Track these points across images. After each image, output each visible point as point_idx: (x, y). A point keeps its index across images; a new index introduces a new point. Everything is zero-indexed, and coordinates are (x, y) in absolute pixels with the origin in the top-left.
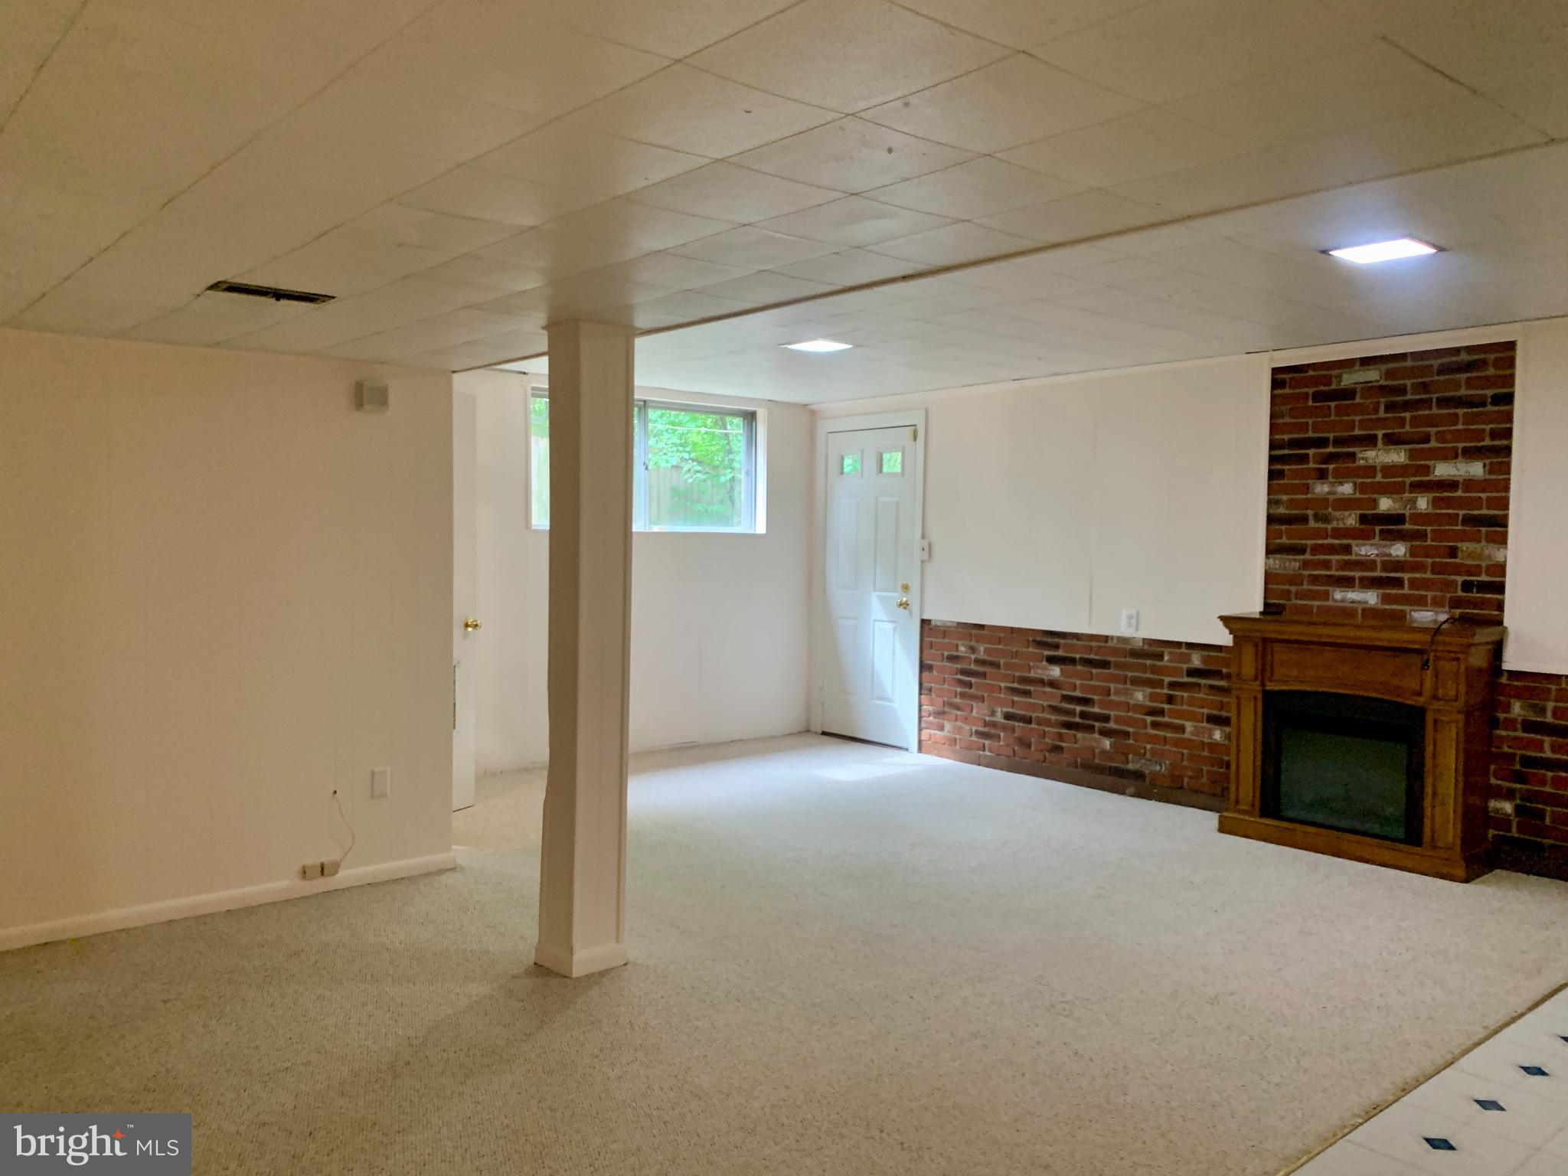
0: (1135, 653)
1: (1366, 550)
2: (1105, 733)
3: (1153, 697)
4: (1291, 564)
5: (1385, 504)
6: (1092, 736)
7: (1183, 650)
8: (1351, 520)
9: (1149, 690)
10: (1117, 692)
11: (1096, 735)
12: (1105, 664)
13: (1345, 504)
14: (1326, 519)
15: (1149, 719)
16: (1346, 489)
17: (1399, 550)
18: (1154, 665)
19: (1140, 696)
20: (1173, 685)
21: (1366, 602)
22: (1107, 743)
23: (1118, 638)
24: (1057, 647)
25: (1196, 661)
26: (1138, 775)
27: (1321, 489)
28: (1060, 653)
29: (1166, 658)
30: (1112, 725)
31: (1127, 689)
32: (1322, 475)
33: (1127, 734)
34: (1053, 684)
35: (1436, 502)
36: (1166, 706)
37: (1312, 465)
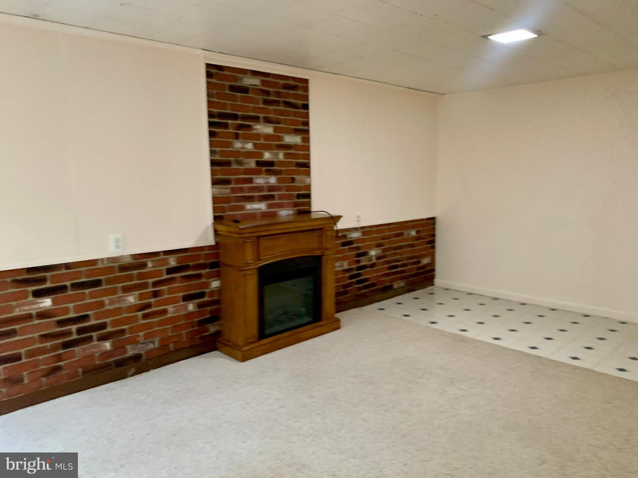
0: (124, 268)
1: (260, 181)
2: (103, 338)
3: (141, 297)
4: (225, 190)
5: (267, 156)
6: (92, 344)
7: (162, 257)
8: (252, 164)
9: (137, 293)
10: (111, 303)
11: (95, 343)
12: (97, 283)
13: (249, 154)
14: (240, 163)
15: (140, 314)
16: (249, 146)
17: (273, 180)
18: (140, 273)
19: (132, 299)
20: (155, 284)
21: (260, 209)
22: (107, 345)
23: (108, 258)
24: (43, 280)
25: (173, 262)
26: (137, 358)
27: (238, 145)
28: (48, 285)
29: (150, 264)
30: (109, 329)
31: (120, 297)
32: (237, 136)
33: (123, 332)
34: (43, 315)
35: (286, 155)
36: (152, 300)
37: (231, 130)
